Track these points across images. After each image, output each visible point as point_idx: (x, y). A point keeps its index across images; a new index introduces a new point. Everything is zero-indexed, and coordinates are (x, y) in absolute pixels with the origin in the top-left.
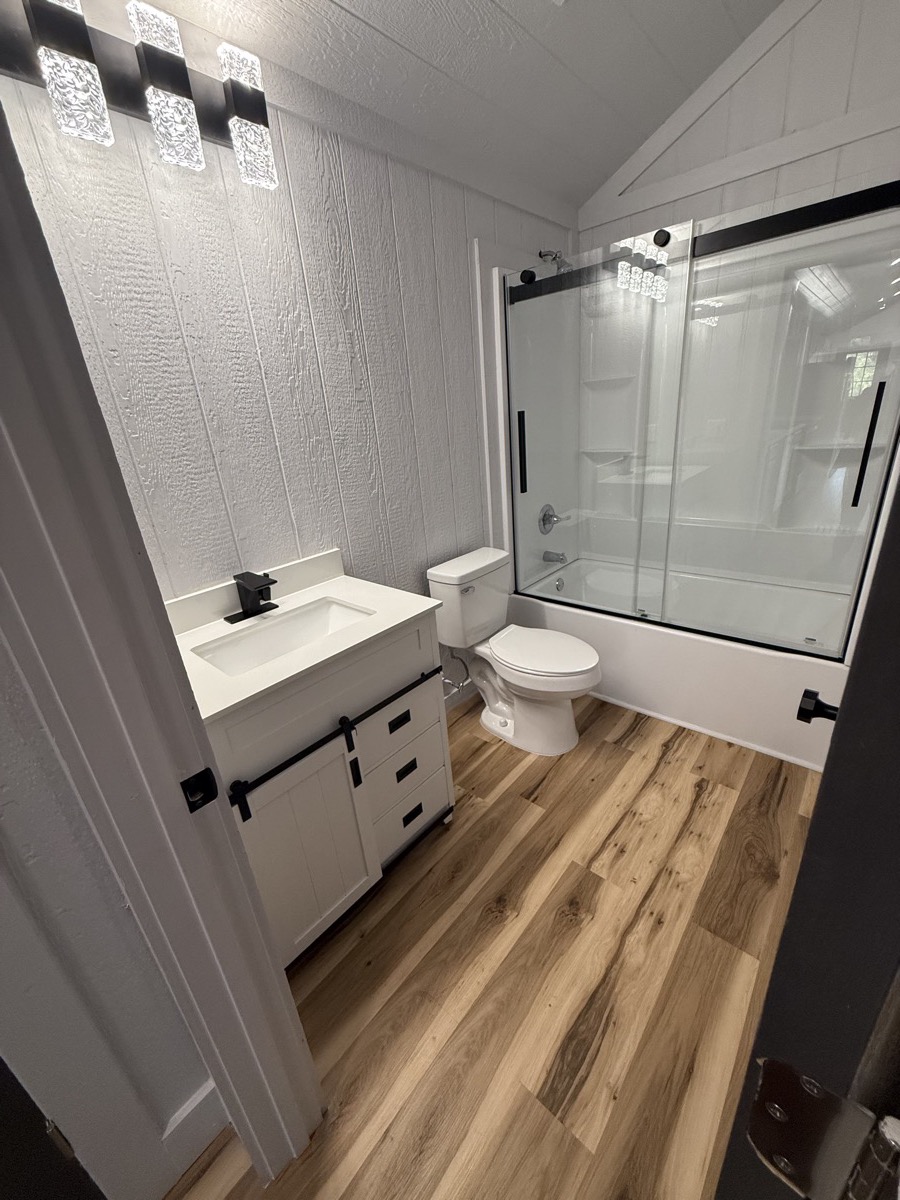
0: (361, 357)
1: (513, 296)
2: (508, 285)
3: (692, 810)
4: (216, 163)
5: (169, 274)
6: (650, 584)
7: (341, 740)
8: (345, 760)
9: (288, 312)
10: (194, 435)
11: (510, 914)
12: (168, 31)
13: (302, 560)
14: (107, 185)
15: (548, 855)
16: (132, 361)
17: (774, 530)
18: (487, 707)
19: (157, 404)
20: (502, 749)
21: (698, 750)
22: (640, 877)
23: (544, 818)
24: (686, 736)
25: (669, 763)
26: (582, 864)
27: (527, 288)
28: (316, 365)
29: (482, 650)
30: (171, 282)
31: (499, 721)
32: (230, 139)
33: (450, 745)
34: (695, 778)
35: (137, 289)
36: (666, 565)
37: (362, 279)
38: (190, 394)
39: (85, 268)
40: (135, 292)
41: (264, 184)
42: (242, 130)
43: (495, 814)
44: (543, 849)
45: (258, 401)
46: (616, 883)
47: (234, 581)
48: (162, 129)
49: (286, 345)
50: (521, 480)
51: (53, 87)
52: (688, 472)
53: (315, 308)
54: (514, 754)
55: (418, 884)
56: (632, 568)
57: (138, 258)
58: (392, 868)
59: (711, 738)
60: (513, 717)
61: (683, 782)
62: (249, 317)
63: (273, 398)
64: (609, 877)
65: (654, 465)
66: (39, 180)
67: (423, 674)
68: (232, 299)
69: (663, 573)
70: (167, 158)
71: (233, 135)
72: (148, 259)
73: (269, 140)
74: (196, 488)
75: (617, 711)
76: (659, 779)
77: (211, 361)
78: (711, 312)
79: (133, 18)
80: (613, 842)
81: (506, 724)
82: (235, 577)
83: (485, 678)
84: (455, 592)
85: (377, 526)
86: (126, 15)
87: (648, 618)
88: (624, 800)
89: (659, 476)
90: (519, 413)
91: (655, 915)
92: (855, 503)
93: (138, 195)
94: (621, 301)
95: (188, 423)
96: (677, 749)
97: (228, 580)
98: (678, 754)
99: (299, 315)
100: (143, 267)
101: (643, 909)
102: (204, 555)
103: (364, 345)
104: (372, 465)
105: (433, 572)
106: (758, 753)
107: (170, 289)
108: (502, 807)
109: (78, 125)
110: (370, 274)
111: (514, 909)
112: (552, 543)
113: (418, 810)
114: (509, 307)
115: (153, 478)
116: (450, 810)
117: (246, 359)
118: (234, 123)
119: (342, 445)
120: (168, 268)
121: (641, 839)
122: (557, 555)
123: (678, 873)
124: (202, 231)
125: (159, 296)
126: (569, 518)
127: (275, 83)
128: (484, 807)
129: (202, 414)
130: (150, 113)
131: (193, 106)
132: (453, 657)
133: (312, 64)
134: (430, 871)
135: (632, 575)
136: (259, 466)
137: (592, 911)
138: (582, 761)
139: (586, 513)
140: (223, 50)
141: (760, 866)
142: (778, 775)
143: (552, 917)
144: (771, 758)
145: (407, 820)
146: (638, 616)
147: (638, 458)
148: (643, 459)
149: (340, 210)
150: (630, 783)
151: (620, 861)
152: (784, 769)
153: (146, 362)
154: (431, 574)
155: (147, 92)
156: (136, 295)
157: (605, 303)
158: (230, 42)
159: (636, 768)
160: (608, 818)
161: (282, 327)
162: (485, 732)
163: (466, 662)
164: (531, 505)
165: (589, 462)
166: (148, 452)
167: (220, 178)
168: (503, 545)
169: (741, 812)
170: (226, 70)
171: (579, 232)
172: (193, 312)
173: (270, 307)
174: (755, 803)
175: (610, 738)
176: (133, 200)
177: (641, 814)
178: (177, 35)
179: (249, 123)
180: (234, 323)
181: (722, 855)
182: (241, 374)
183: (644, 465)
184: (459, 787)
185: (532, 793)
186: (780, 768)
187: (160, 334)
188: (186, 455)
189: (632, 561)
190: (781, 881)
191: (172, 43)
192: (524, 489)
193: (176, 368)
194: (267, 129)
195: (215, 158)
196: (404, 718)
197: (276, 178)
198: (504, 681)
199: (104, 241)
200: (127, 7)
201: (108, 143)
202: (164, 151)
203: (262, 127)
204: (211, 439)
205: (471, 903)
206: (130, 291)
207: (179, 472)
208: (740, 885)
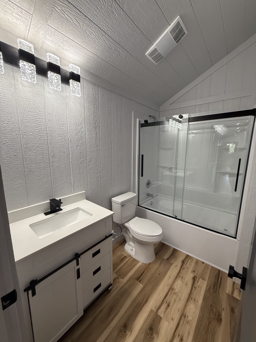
0: (99, 138)
1: (142, 125)
2: (141, 123)
3: (192, 288)
4: (65, 89)
5: (46, 114)
6: (178, 206)
7: (75, 262)
8: (75, 269)
9: (79, 126)
10: (45, 157)
11: (128, 333)
12: (57, 60)
13: (73, 195)
14: (32, 92)
15: (143, 305)
16: (30, 136)
17: (212, 193)
18: (127, 243)
19: (35, 148)
20: (130, 260)
21: (193, 264)
22: (175, 318)
23: (143, 289)
24: (189, 259)
25: (184, 269)
26: (155, 310)
27: (145, 124)
28: (85, 140)
29: (127, 225)
30: (46, 116)
31: (130, 248)
32: (70, 84)
33: (113, 257)
34: (192, 275)
35: (36, 117)
36: (183, 200)
37: (101, 119)
38: (46, 146)
39: (21, 111)
40: (35, 118)
41: (77, 95)
42: (73, 83)
43: (126, 286)
44: (142, 303)
45: (66, 148)
46: (166, 320)
47: (49, 201)
48: (50, 81)
49: (77, 134)
50: (141, 173)
51: (22, 69)
52: (188, 173)
53: (87, 125)
54: (135, 261)
55: (97, 316)
56: (173, 200)
57: (38, 110)
58: (87, 310)
59: (197, 260)
60: (135, 248)
61: (189, 276)
62: (68, 126)
63: (71, 148)
64: (164, 317)
65: (179, 170)
66: (13, 89)
67: (106, 236)
68: (63, 122)
69: (182, 202)
70: (50, 87)
71: (70, 83)
72: (41, 110)
73: (80, 85)
74: (42, 172)
75: (168, 247)
76: (181, 275)
77: (54, 137)
78: (193, 133)
79: (48, 56)
80: (165, 302)
81: (132, 250)
82: (50, 200)
83: (127, 233)
84: (120, 206)
85: (98, 185)
86: (46, 55)
87: (177, 218)
88: (169, 283)
89: (180, 174)
90: (142, 155)
91: (180, 336)
92: (236, 190)
93: (41, 95)
94: (170, 128)
95: (44, 154)
96: (187, 263)
97: (48, 201)
98: (187, 265)
99: (82, 126)
100: (39, 112)
101: (176, 333)
102: (41, 192)
103: (100, 135)
104: (98, 167)
105: (114, 199)
106: (212, 267)
107: (46, 118)
108: (129, 283)
109: (27, 78)
110: (104, 118)
111: (129, 331)
112: (149, 191)
113: (100, 286)
114: (141, 128)
115: (29, 169)
116: (111, 285)
117: (65, 137)
118: (71, 81)
119: (90, 161)
120: (46, 113)
121: (175, 301)
122: (151, 194)
123: (188, 316)
124: (58, 105)
125: (42, 120)
126: (155, 184)
127: (84, 73)
128: (123, 283)
129: (49, 151)
130: (48, 77)
131: (60, 76)
132: (117, 226)
133: (94, 70)
134: (101, 311)
135: (173, 202)
136: (64, 166)
137: (157, 333)
138: (156, 266)
139: (160, 183)
140: (71, 65)
141: (215, 315)
142: (219, 275)
143: (144, 335)
144: (216, 269)
145: (95, 290)
146: (174, 217)
147: (175, 168)
148: (176, 168)
149: (97, 102)
150: (172, 276)
151: (168, 310)
152: (220, 274)
153: (34, 136)
154: (113, 200)
155: (48, 72)
156: (35, 119)
157: (166, 129)
158: (73, 64)
159: (173, 271)
160: (164, 290)
161: (77, 130)
162: (125, 252)
163: (121, 228)
164: (144, 180)
165: (161, 169)
166: (29, 161)
167: (65, 93)
168: (135, 191)
169: (208, 291)
170: (71, 69)
171: (160, 112)
172: (51, 124)
173: (74, 124)
174: (212, 287)
175: (166, 257)
176: (39, 96)
177: (175, 289)
178: (59, 61)
179: (75, 81)
180: (63, 128)
181: (202, 309)
182: (62, 141)
183: (176, 169)
184: (115, 274)
185: (139, 278)
186: (219, 273)
187: (40, 129)
188: (41, 163)
189: (173, 198)
190: (223, 322)
191: (57, 63)
192: (142, 176)
193: (43, 138)
194: (79, 83)
195: (65, 88)
196: (98, 252)
197: (80, 94)
198: (133, 236)
199: (29, 105)
200: (47, 54)
201: (35, 83)
202: (50, 86)
203: (78, 82)
204: (50, 158)
205: (115, 327)
206: (33, 118)
207: (38, 167)
208: (209, 323)
